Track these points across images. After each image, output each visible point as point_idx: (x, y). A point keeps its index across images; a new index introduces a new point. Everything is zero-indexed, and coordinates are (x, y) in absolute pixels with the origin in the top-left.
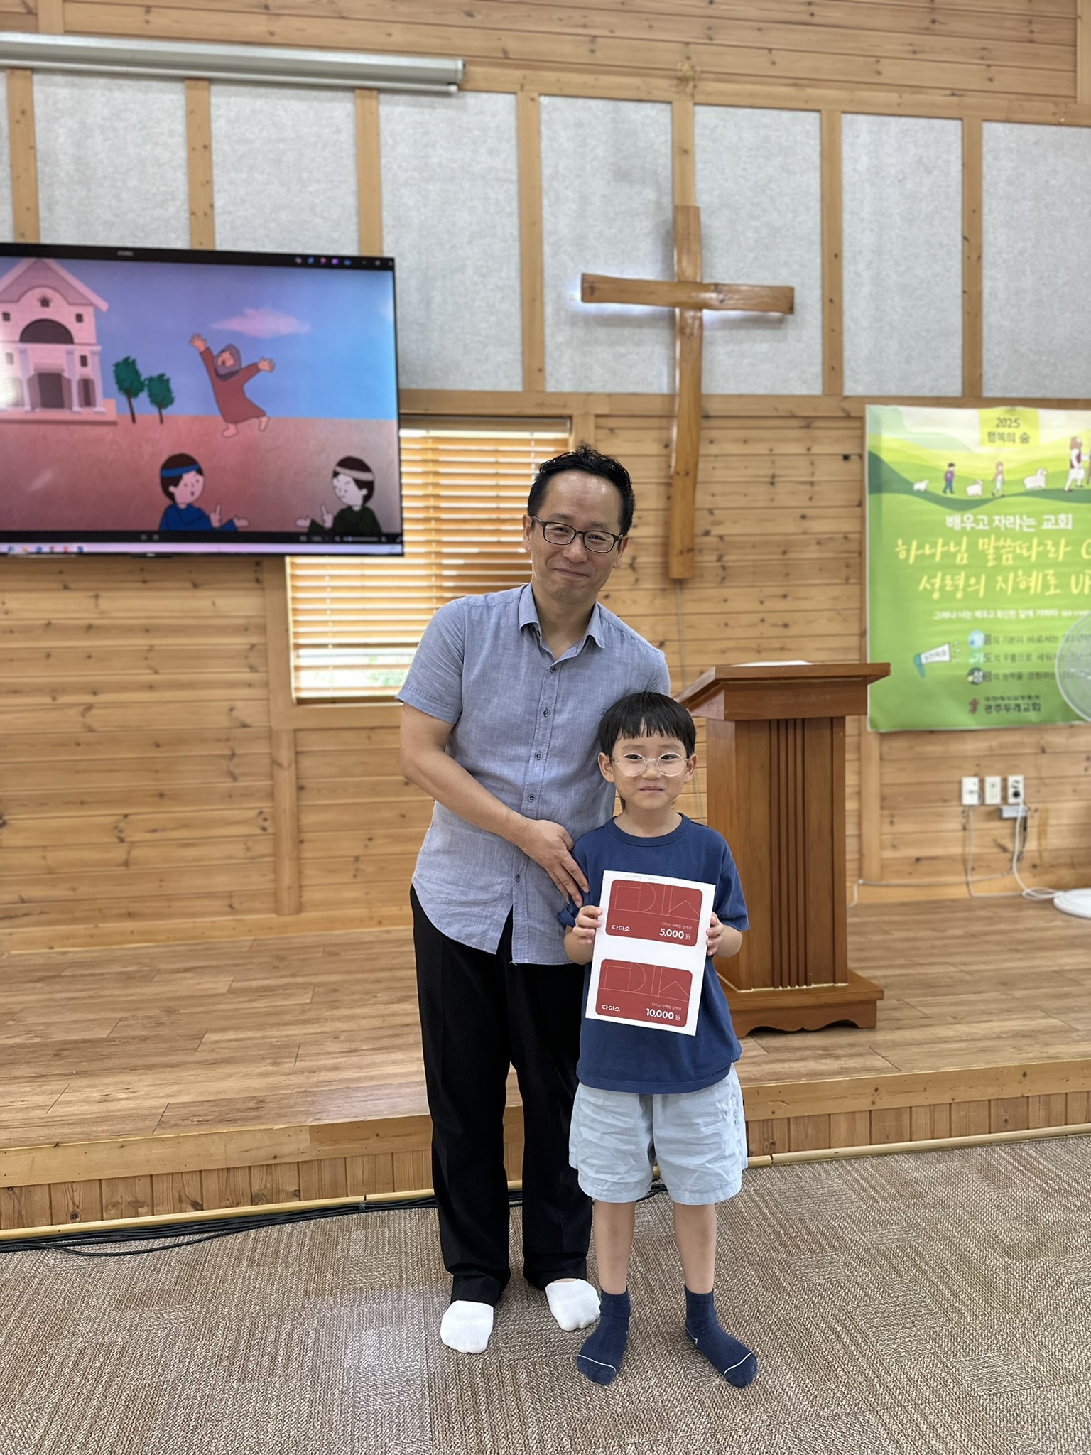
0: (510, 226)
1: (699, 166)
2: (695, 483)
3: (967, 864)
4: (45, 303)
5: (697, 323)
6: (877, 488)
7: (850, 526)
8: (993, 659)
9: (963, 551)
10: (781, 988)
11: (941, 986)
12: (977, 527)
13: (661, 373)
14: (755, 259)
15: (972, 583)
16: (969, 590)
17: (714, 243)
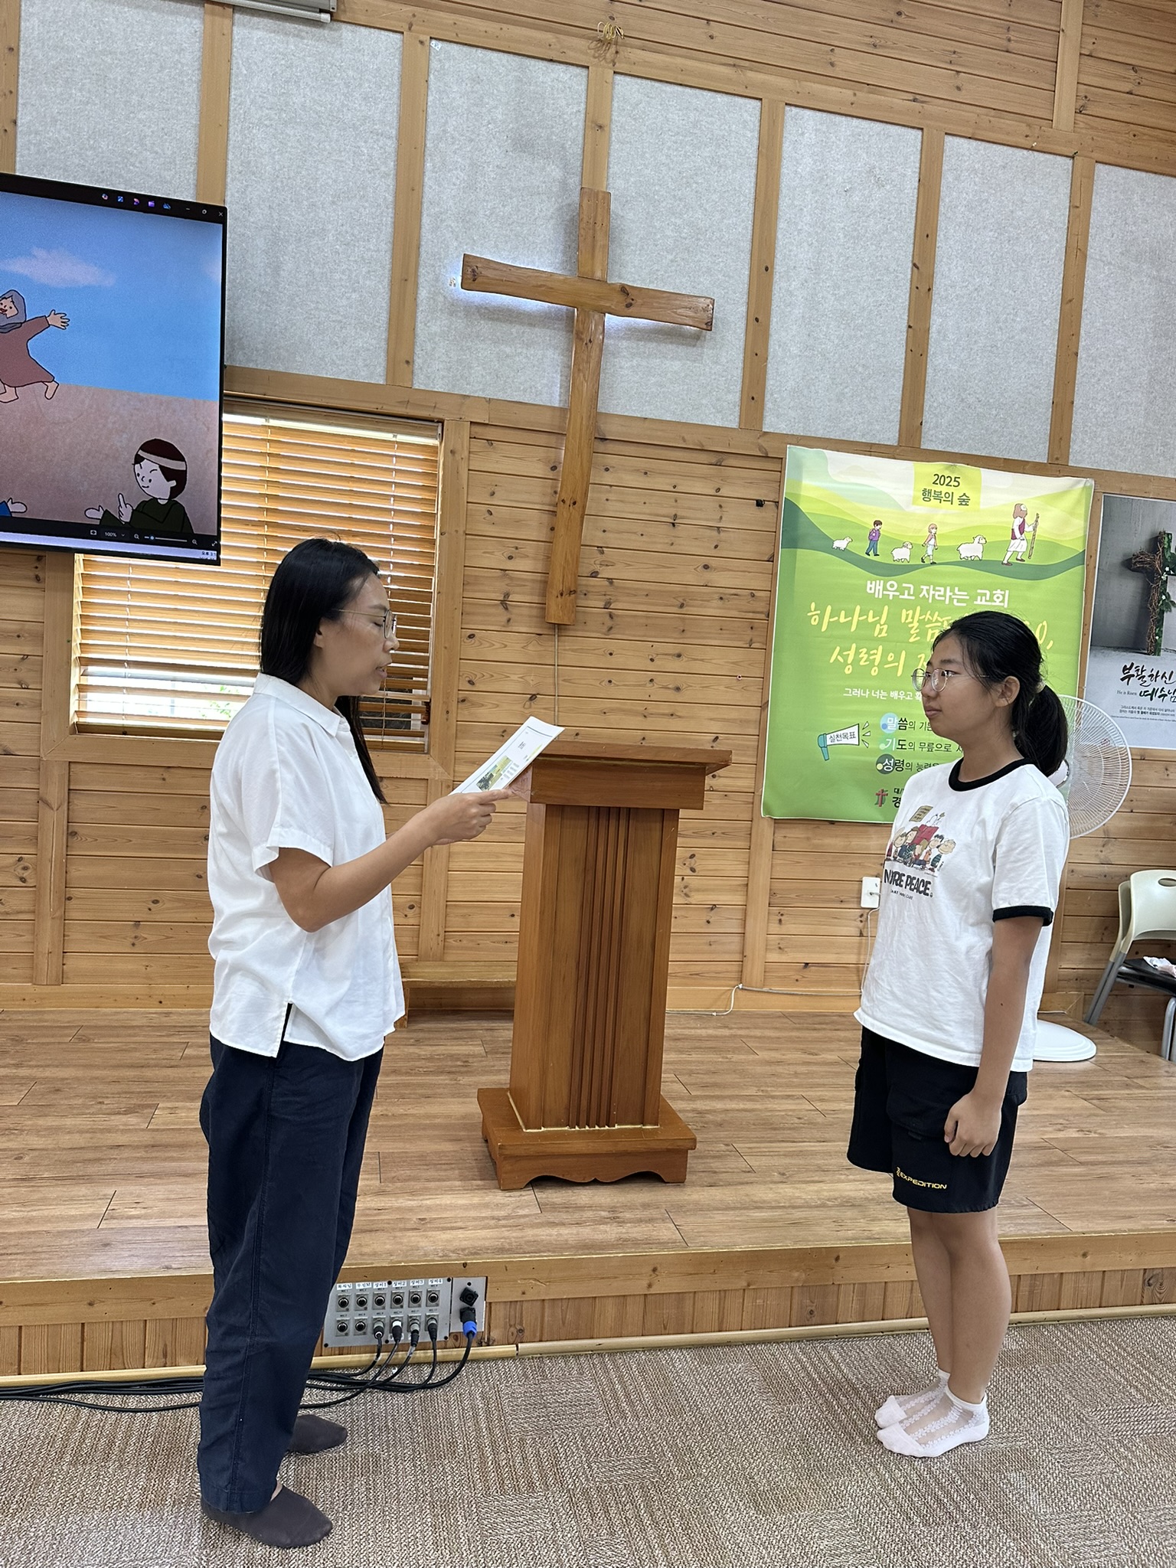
0: (384, 189)
1: (615, 146)
2: (583, 515)
5: (598, 329)
6: (792, 542)
7: (759, 583)
8: (907, 747)
9: (882, 622)
10: (577, 1128)
11: (784, 1129)
12: (901, 597)
13: (554, 382)
14: (672, 261)
15: (890, 659)
16: (886, 666)
17: (626, 237)
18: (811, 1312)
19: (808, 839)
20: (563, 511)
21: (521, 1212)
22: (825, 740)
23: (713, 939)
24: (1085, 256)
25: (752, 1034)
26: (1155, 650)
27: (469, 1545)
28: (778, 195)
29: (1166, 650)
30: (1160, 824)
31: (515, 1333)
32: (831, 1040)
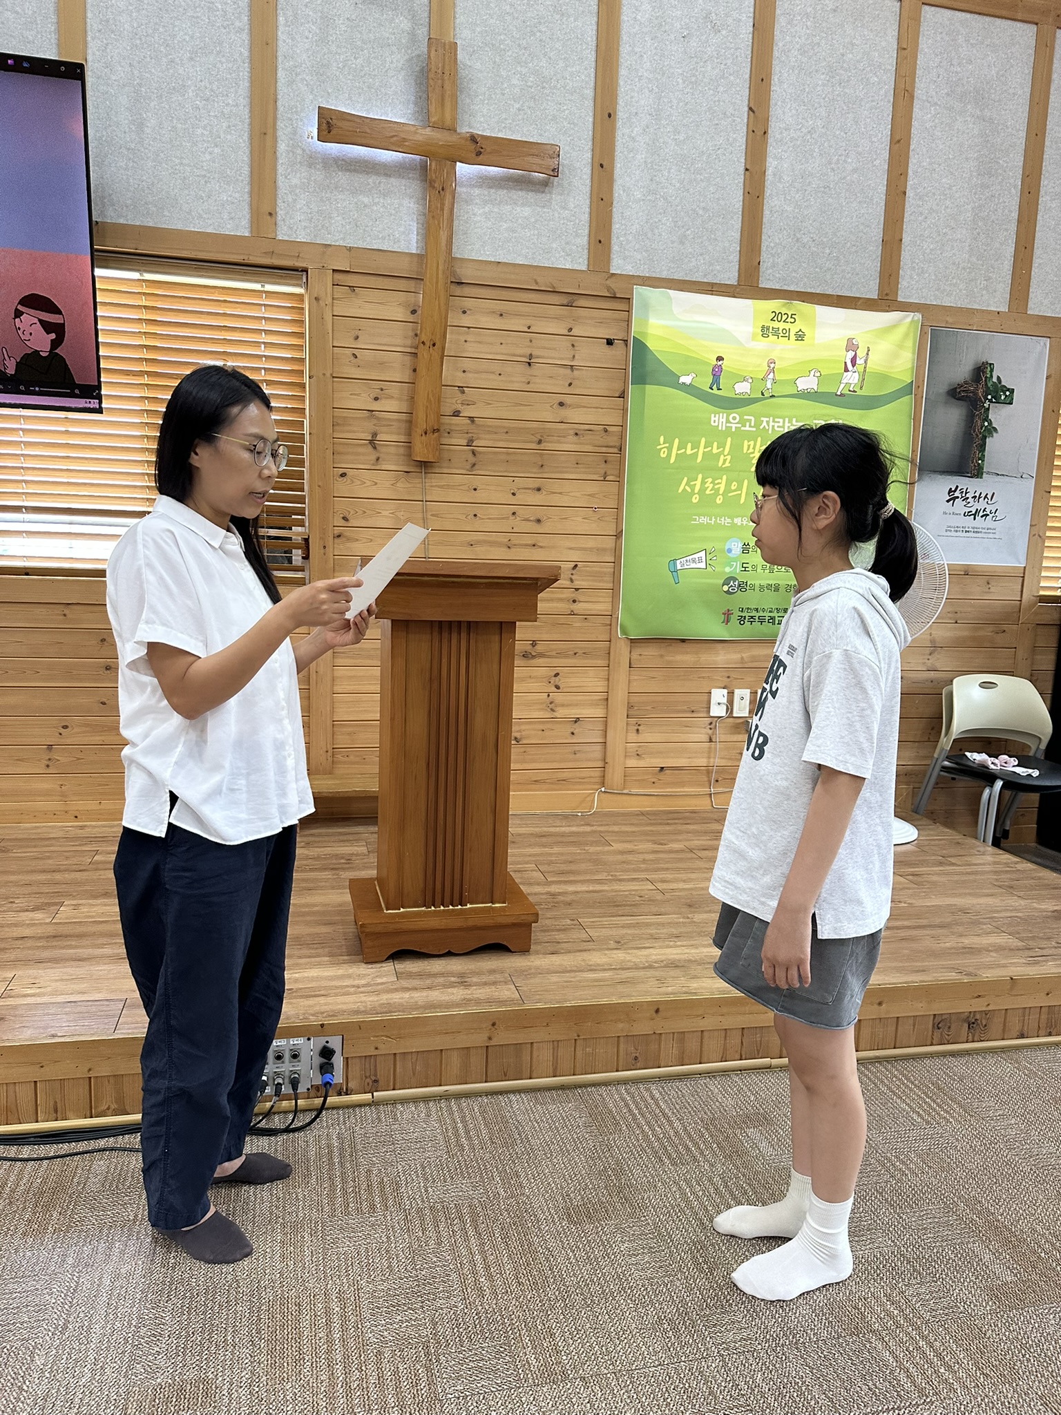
0: (239, 44)
2: (442, 357)
3: (711, 776)
5: (449, 178)
6: (641, 379)
7: (611, 418)
8: (750, 569)
9: (726, 453)
10: (433, 908)
11: (625, 905)
12: (743, 428)
13: (410, 230)
14: (519, 110)
15: (733, 488)
16: (730, 495)
17: (475, 87)
18: (636, 1058)
19: (662, 656)
20: (424, 353)
21: (379, 981)
22: (675, 565)
23: (577, 748)
24: (912, 97)
25: (610, 829)
26: (978, 473)
27: (312, 1256)
28: (618, 42)
29: (988, 473)
30: (981, 633)
31: (371, 1084)
32: (680, 832)
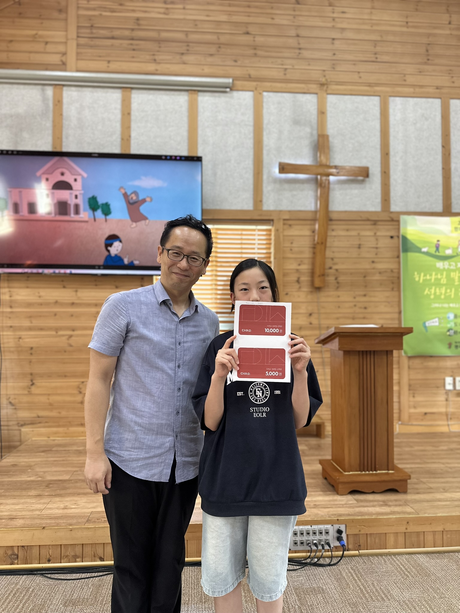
0: (250, 143)
1: (329, 118)
2: (325, 247)
3: (448, 416)
4: (62, 174)
5: (327, 182)
6: (406, 250)
7: (393, 266)
8: (458, 325)
9: (444, 278)
10: (364, 472)
11: (437, 474)
12: (450, 268)
13: (312, 202)
14: (352, 155)
16: (447, 294)
17: (335, 149)
19: (422, 363)
20: (318, 247)
22: (425, 324)
31: (357, 546)
